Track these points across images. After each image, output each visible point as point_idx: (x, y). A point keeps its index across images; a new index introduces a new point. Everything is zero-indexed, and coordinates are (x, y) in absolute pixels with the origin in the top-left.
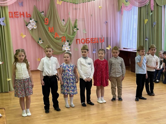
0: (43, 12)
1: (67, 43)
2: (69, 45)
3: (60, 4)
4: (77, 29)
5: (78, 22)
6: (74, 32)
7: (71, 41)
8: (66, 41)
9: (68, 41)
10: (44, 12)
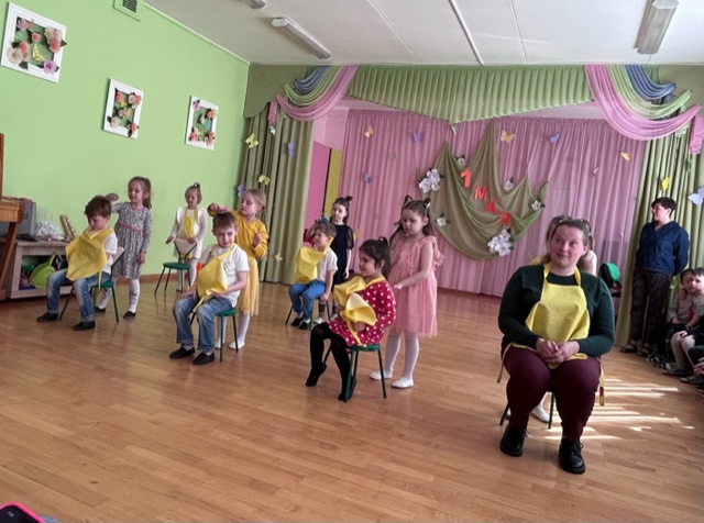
0: (463, 157)
1: (504, 235)
2: (511, 240)
3: (509, 141)
4: (543, 206)
5: (548, 187)
6: (532, 212)
7: (518, 232)
8: (504, 231)
9: (509, 231)
10: (466, 156)
